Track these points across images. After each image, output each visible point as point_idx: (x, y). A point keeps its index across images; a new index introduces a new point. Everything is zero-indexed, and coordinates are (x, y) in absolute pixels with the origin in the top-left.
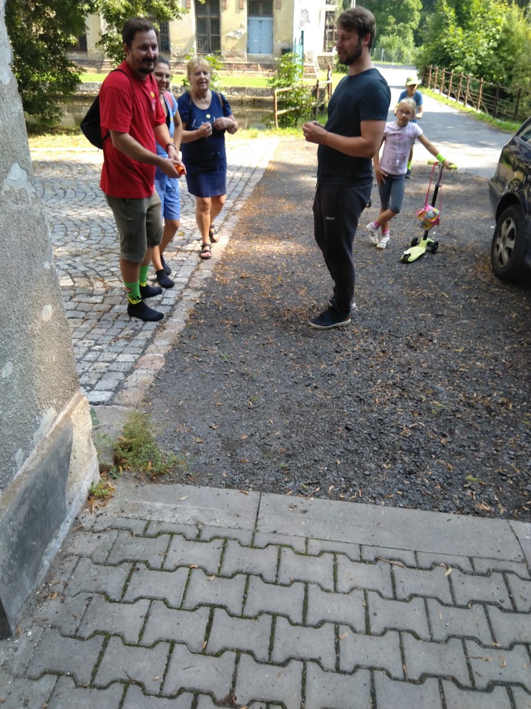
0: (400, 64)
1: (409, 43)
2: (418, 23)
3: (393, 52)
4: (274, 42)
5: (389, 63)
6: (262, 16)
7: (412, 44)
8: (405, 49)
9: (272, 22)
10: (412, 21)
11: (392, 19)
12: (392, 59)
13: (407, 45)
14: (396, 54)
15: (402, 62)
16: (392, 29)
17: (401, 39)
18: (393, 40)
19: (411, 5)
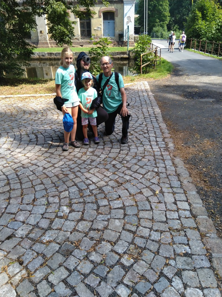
0: (162, 39)
1: (165, 30)
2: (168, 22)
3: (159, 34)
4: (115, 31)
5: (157, 39)
6: (109, 20)
7: (166, 30)
8: (164, 32)
9: (114, 22)
10: (166, 21)
11: (158, 20)
12: (159, 37)
13: (164, 31)
14: (160, 35)
15: (163, 38)
16: (158, 24)
17: (162, 28)
18: (159, 29)
19: (165, 14)
